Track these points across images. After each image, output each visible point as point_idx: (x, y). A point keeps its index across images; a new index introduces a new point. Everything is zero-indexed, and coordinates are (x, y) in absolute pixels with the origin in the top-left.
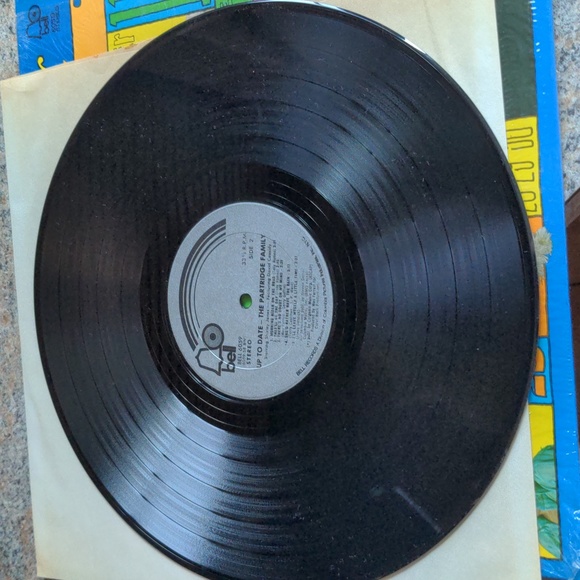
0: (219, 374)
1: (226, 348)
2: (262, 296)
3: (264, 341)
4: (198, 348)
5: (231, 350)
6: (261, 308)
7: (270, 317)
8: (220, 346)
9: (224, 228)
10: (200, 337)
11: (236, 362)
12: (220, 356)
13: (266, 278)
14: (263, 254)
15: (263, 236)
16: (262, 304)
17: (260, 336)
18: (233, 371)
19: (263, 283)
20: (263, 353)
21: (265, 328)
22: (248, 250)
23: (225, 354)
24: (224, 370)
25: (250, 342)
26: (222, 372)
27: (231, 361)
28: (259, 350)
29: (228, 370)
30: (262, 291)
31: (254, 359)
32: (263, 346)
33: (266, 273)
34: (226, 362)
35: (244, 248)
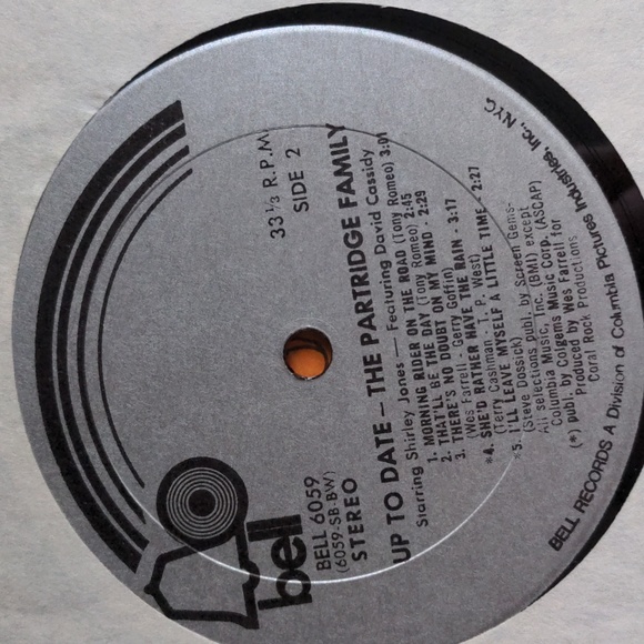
0: (249, 621)
1: (262, 530)
2: (367, 323)
3: (404, 468)
4: (149, 557)
5: (282, 530)
6: (372, 365)
7: (412, 385)
8: (235, 530)
9: (180, 132)
10: (152, 516)
11: (308, 567)
12: (245, 562)
13: (373, 263)
14: (345, 188)
15: (334, 129)
16: (372, 350)
17: (387, 457)
18: (305, 596)
19: (362, 281)
20: (410, 510)
21: (398, 424)
22: (284, 187)
23: (261, 550)
24: (268, 604)
25: (350, 485)
26: (263, 616)
27: (291, 568)
28: (392, 503)
29: (285, 600)
30: (364, 308)
31: (377, 538)
32: (404, 486)
33: (368, 247)
34: (269, 578)
35: (269, 183)
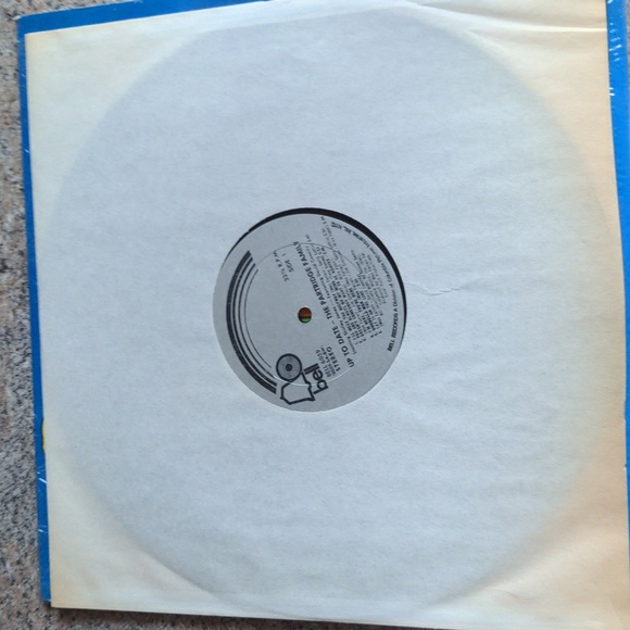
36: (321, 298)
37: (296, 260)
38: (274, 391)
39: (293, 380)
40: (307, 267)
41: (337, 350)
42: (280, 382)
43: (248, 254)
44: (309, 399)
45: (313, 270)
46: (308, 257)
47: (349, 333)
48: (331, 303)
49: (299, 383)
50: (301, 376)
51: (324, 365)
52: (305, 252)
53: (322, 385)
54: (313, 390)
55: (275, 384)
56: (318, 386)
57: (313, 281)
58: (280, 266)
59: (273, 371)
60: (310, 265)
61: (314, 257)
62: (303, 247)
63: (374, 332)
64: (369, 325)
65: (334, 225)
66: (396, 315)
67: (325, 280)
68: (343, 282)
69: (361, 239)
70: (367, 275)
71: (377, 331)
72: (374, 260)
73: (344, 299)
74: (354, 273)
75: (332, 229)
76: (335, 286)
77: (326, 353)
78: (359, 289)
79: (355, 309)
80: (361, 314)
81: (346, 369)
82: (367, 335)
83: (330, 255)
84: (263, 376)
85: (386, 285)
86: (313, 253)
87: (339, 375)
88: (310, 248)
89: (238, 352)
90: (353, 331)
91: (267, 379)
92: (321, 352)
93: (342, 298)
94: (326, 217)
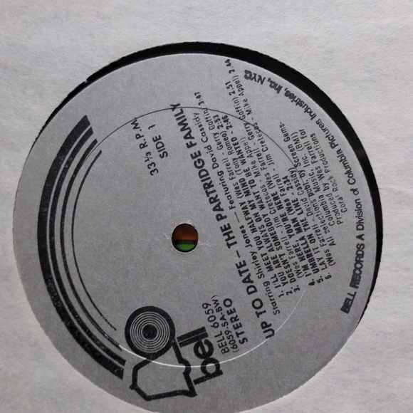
36: (216, 209)
37: (173, 137)
38: (120, 374)
39: (156, 356)
40: (193, 150)
41: (243, 305)
42: (132, 358)
43: (84, 122)
44: (184, 393)
45: (206, 157)
46: (196, 133)
47: (268, 276)
48: (235, 218)
49: (167, 363)
50: (172, 350)
51: (217, 331)
52: (191, 123)
53: (211, 367)
54: (193, 376)
55: (123, 362)
56: (203, 369)
57: (204, 176)
58: (143, 146)
59: (119, 336)
60: (200, 147)
61: (209, 133)
62: (189, 114)
63: (316, 277)
64: (306, 262)
65: (249, 75)
66: (360, 248)
67: (226, 176)
68: (260, 181)
69: (300, 103)
70: (308, 171)
71: (324, 274)
72: (324, 143)
73: (261, 213)
74: (282, 166)
75: (244, 82)
76: (244, 187)
77: (222, 309)
78: (291, 195)
79: (281, 232)
80: (292, 241)
81: (257, 343)
82: (303, 282)
83: (238, 130)
84: (100, 345)
85: (344, 190)
86: (206, 126)
87: (244, 353)
88: (202, 117)
89: (55, 300)
90: (276, 271)
91: (107, 351)
92: (212, 307)
93: (257, 210)
94: (234, 61)
